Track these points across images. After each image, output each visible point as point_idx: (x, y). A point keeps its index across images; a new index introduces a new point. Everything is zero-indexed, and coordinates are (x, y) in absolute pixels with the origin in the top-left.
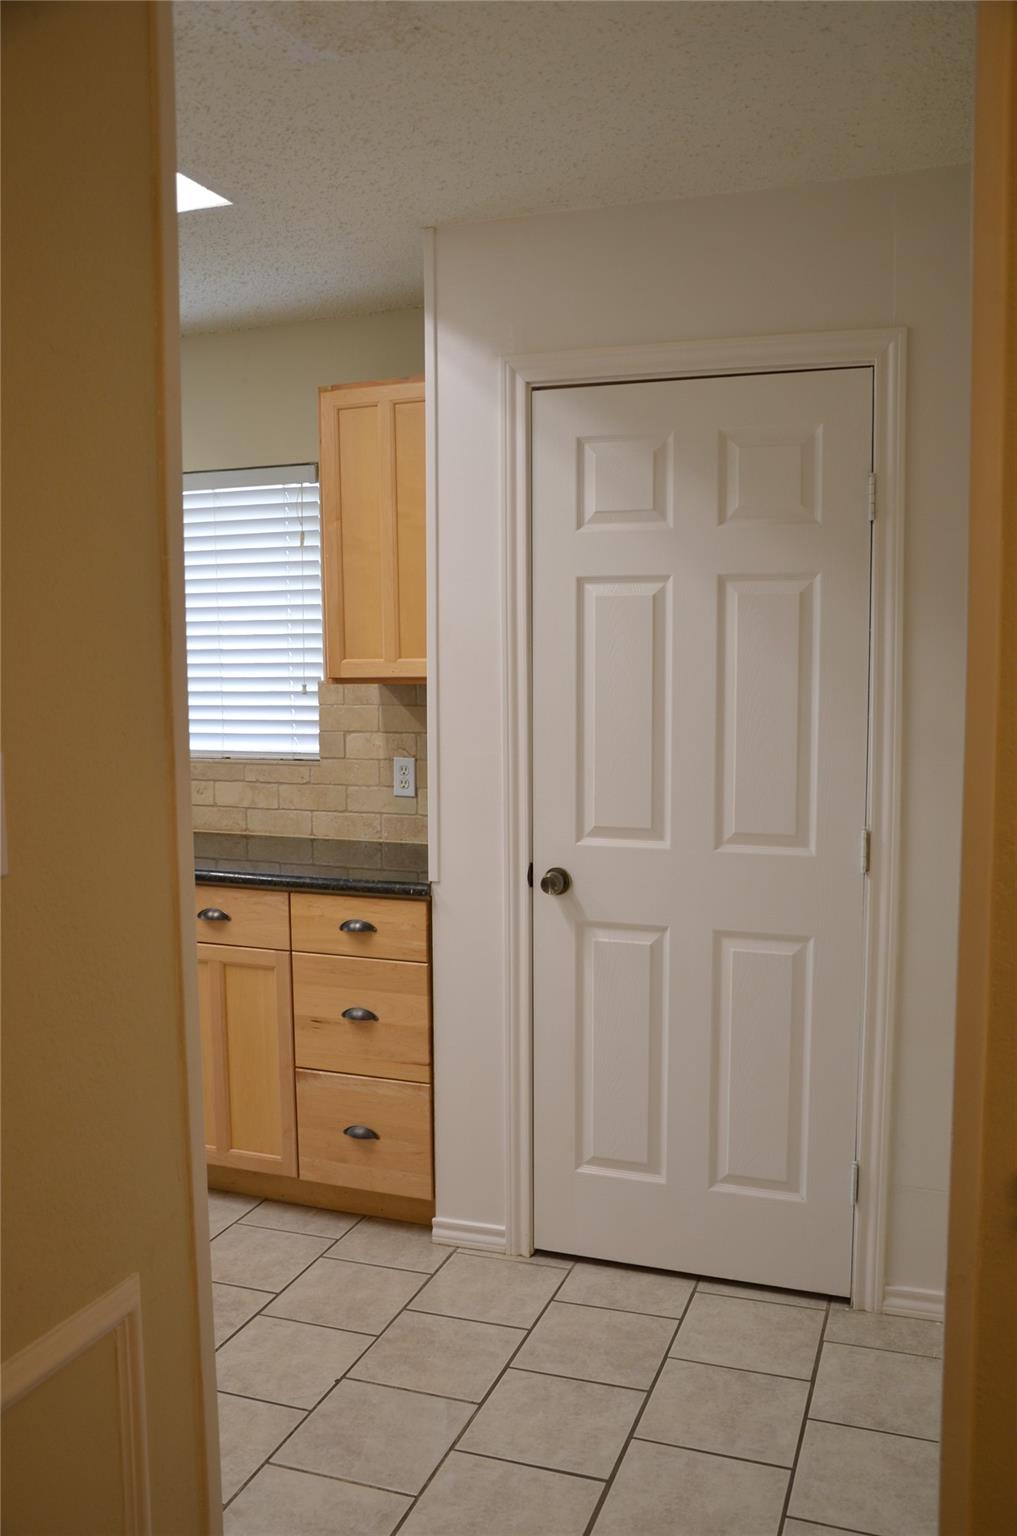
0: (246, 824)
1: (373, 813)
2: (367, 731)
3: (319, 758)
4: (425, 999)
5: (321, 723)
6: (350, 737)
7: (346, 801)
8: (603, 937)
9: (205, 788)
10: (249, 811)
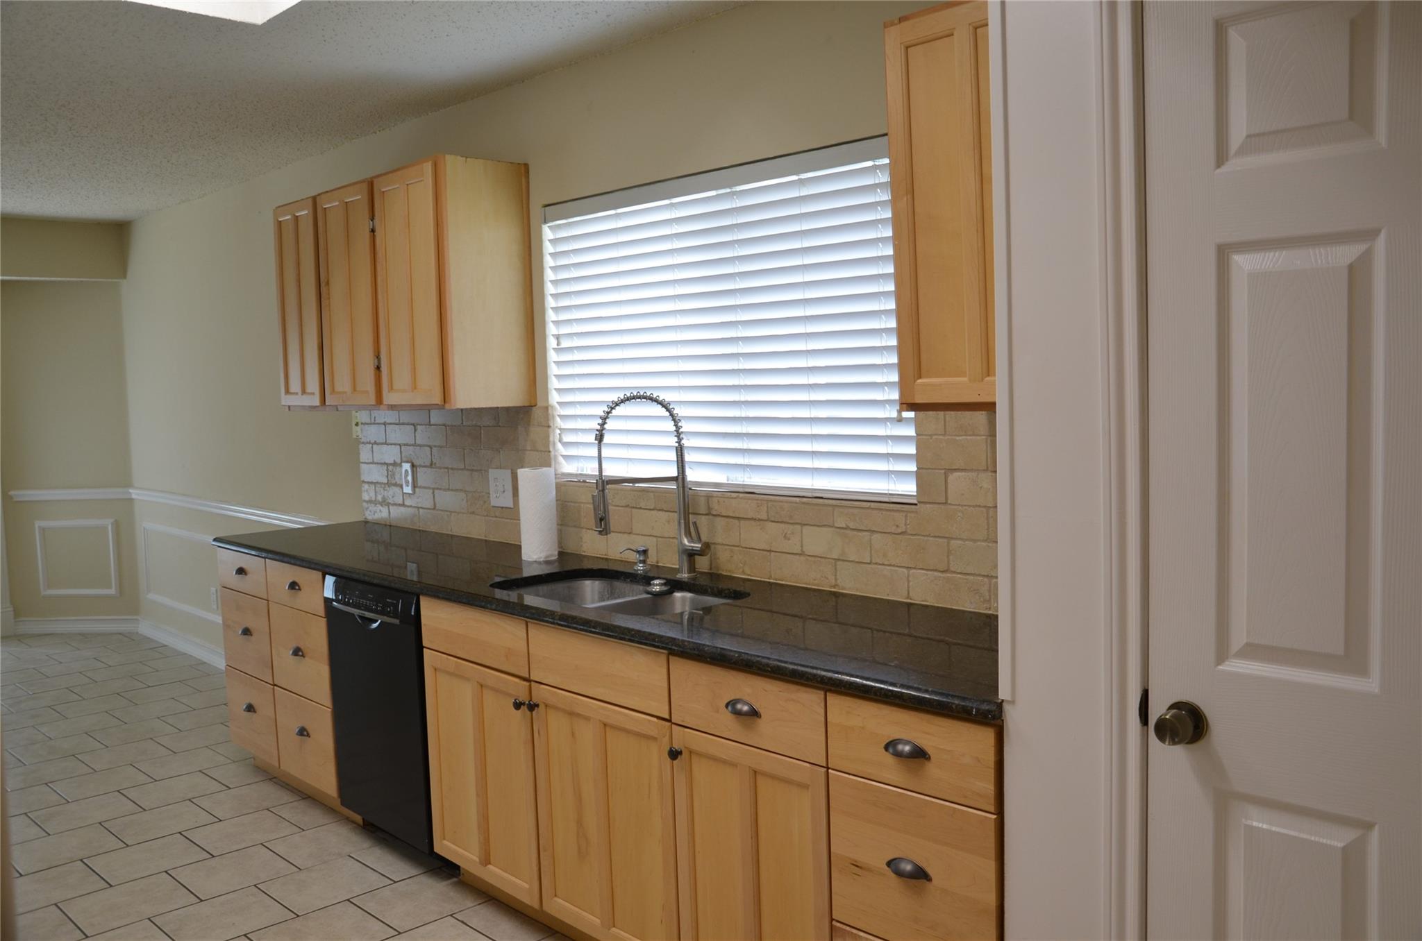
0: (836, 579)
1: (980, 575)
2: (972, 470)
3: (915, 502)
4: (992, 865)
5: (919, 458)
6: (953, 477)
7: (948, 557)
8: (1259, 821)
9: (793, 533)
10: (838, 563)
